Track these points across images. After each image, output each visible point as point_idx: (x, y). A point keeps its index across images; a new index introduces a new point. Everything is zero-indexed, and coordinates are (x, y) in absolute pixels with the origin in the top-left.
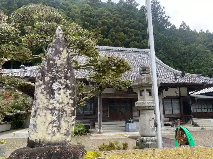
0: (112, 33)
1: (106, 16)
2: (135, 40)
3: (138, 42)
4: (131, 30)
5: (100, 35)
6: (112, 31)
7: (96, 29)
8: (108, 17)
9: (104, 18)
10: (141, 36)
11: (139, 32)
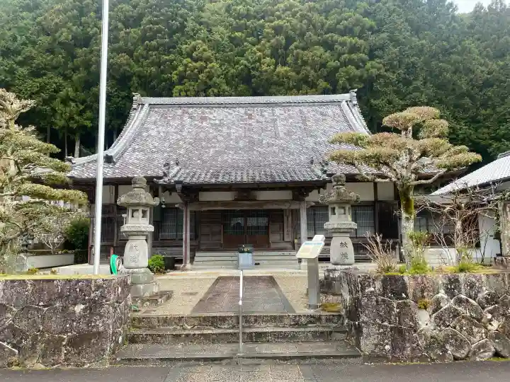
0: (295, 51)
1: (284, 11)
2: (351, 62)
3: (358, 67)
4: (341, 39)
5: (268, 59)
6: (296, 48)
7: (259, 47)
8: (289, 12)
9: (279, 18)
10: (366, 51)
11: (361, 41)
